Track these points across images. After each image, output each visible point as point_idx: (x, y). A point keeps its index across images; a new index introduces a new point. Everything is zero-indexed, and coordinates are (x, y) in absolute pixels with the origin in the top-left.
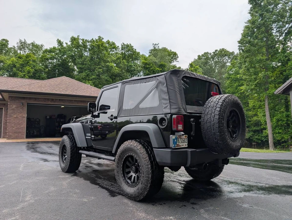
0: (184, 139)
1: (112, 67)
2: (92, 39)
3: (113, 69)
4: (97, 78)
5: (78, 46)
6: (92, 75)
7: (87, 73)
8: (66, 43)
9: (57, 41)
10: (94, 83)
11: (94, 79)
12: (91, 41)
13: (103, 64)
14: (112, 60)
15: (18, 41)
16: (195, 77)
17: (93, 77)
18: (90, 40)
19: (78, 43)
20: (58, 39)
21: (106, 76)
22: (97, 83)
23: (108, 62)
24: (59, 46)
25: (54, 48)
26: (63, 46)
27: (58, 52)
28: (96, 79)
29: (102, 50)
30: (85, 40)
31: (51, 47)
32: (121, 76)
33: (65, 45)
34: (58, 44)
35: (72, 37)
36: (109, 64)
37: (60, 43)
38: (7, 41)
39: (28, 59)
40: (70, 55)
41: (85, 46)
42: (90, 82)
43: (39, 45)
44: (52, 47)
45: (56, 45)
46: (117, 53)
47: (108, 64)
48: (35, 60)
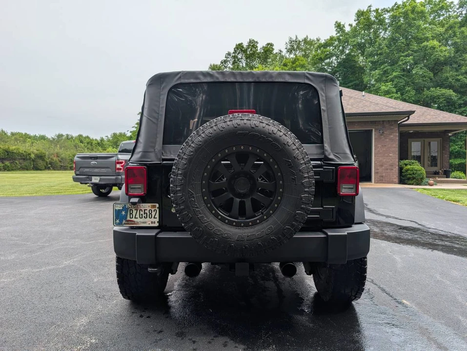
0: (147, 212)
1: (433, 48)
2: (396, 4)
3: (437, 51)
4: (403, 75)
5: (368, 25)
6: (393, 70)
7: (383, 69)
8: (350, 25)
9: (335, 25)
10: (396, 84)
11: (396, 77)
12: (392, 9)
13: (415, 46)
14: (436, 34)
15: (287, 41)
16: (212, 80)
17: (394, 74)
18: (390, 7)
19: (368, 19)
20: (336, 22)
21: (421, 68)
22: (402, 84)
23: (427, 39)
24: (339, 32)
25: (332, 38)
26: (343, 31)
27: (336, 43)
28: (400, 77)
29: (414, 19)
30: (382, 10)
31: (326, 39)
32: (456, 63)
33: (347, 29)
34: (336, 30)
35: (358, 11)
36: (428, 43)
37: (339, 27)
38: (272, 45)
39: (294, 65)
40: (355, 43)
41: (381, 22)
42: (388, 85)
43: (314, 40)
44: (329, 38)
45: (334, 33)
46: (449, 17)
47: (425, 43)
48: (304, 64)
